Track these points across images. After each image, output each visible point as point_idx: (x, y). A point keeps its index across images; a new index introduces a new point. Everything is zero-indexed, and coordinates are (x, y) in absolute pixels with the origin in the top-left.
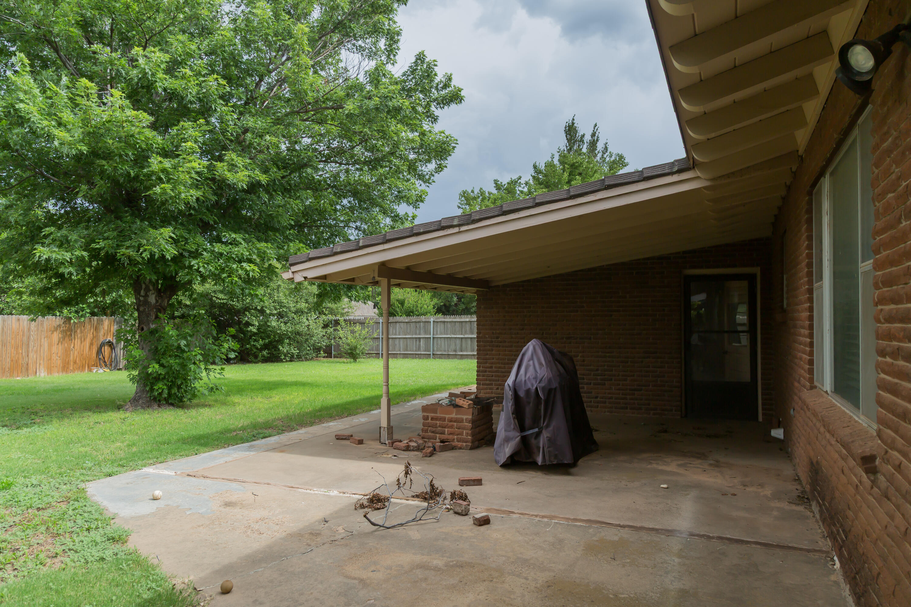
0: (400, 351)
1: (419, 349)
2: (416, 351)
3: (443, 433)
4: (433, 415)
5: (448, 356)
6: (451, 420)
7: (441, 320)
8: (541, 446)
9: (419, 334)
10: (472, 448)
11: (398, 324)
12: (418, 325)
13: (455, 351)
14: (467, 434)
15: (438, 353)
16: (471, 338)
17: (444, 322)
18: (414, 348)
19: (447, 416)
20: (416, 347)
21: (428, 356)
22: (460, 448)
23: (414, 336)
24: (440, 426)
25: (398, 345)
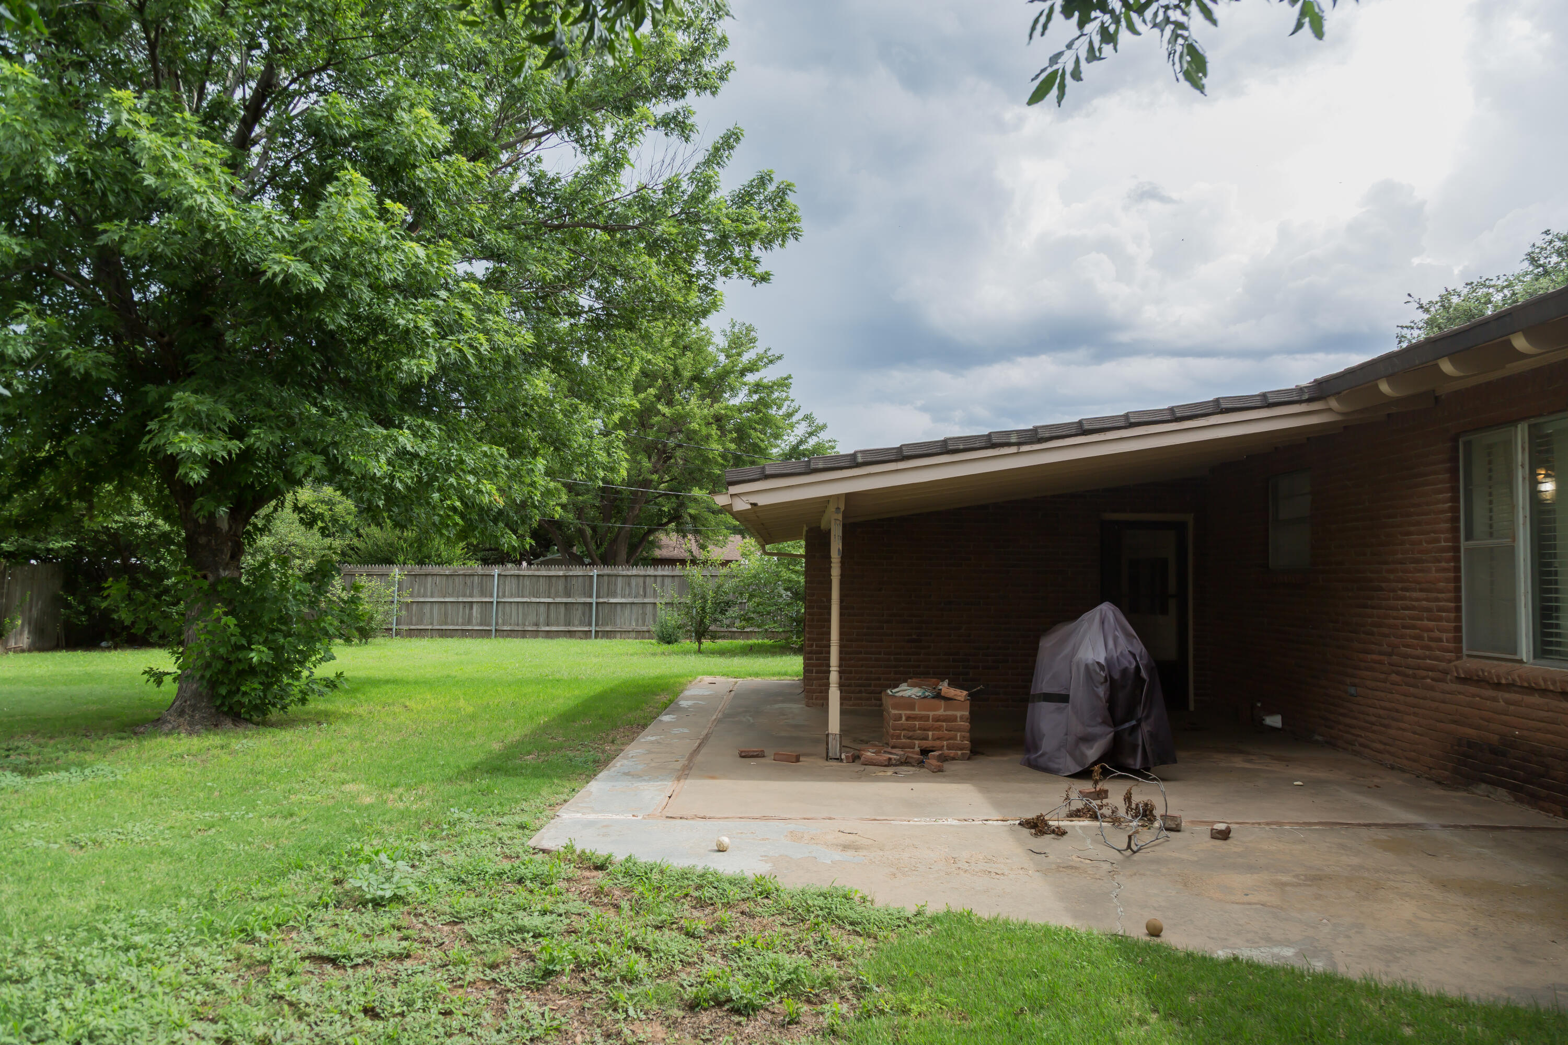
0: (432, 624)
1: (469, 622)
2: (463, 624)
3: (925, 738)
4: (908, 712)
5: (523, 634)
6: (937, 719)
7: (512, 572)
8: (1140, 742)
9: (471, 596)
10: (969, 759)
11: (430, 579)
12: (468, 581)
13: (537, 625)
14: (962, 738)
15: (505, 628)
16: (566, 603)
17: (518, 576)
18: (460, 620)
19: (931, 714)
20: (463, 618)
21: (486, 634)
22: (953, 759)
23: (460, 599)
24: (920, 729)
25: (428, 615)
